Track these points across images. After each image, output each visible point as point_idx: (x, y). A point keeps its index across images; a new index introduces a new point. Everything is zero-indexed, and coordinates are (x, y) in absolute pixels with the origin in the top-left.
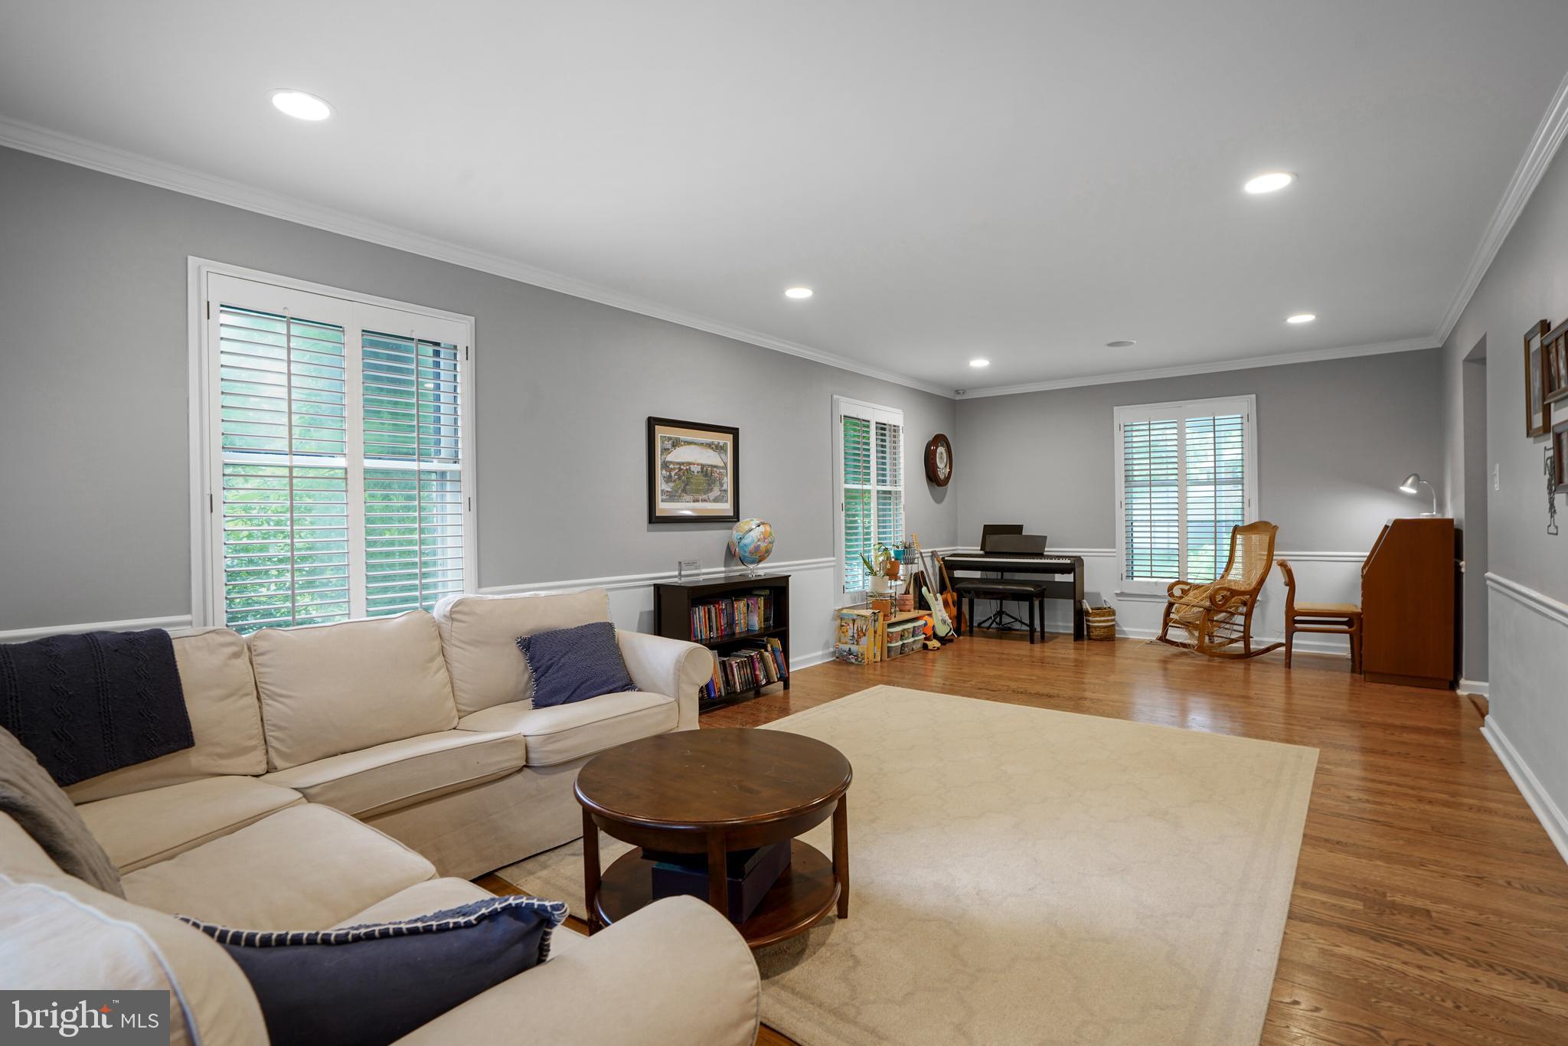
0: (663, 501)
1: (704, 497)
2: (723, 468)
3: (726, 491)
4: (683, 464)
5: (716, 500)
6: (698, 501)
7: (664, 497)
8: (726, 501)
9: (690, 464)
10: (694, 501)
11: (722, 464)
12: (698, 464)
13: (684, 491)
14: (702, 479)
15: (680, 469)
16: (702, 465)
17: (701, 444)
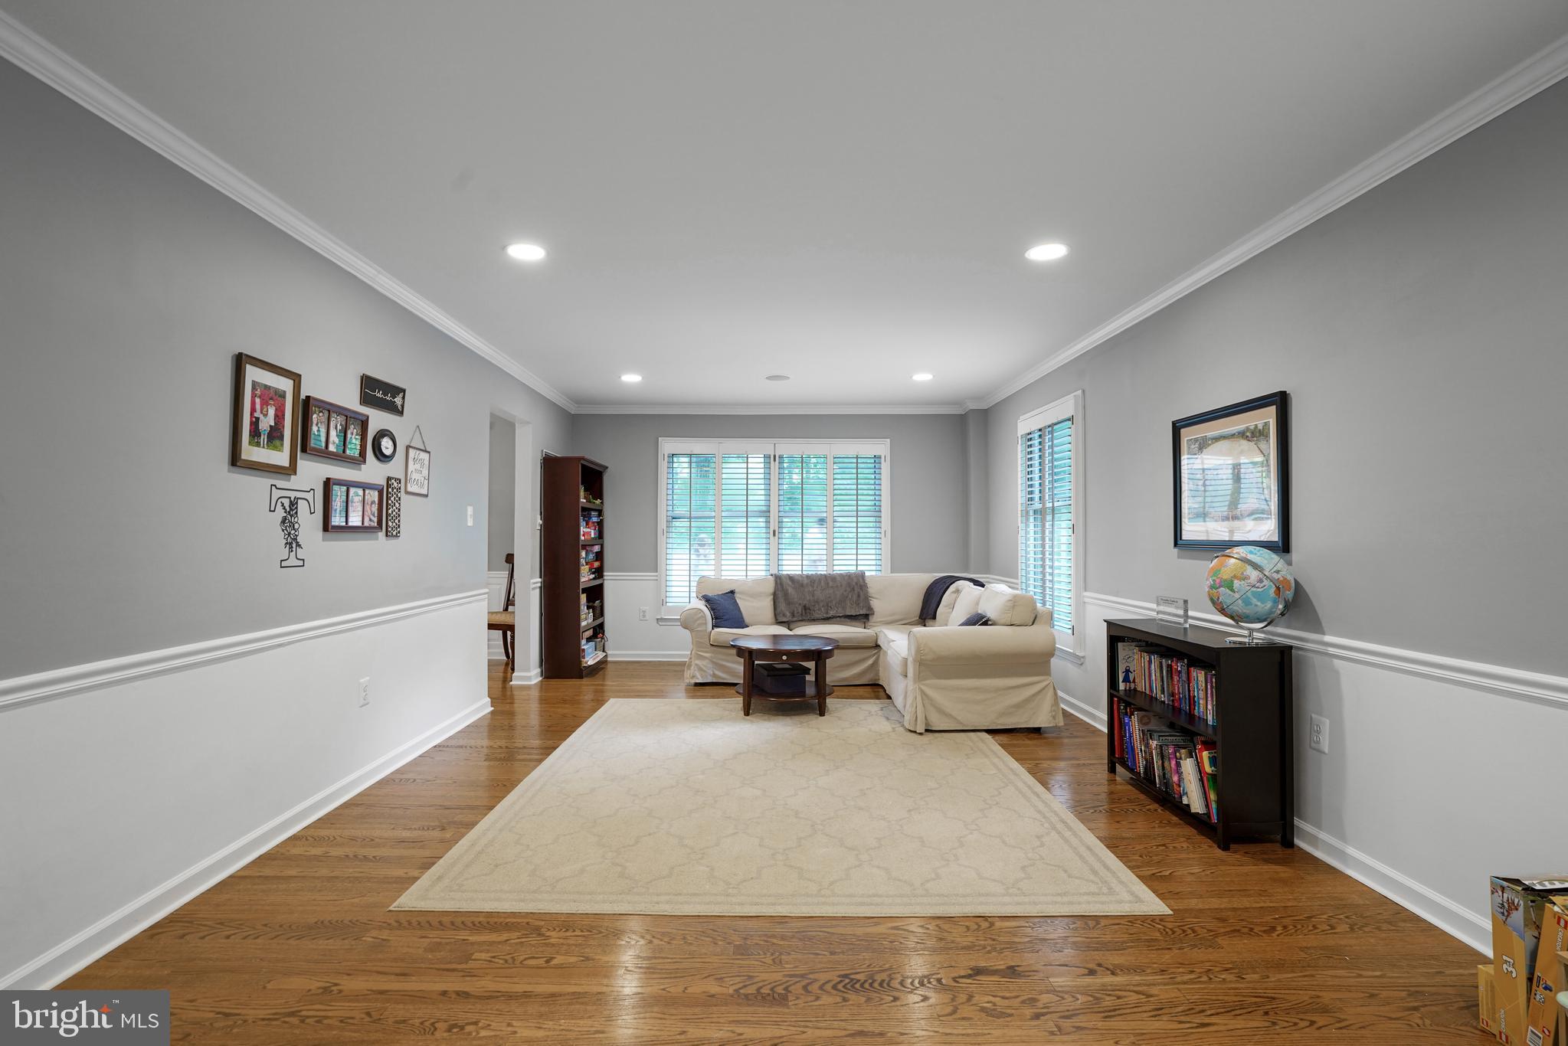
0: (1190, 520)
7: (1192, 516)
17: (1232, 436)
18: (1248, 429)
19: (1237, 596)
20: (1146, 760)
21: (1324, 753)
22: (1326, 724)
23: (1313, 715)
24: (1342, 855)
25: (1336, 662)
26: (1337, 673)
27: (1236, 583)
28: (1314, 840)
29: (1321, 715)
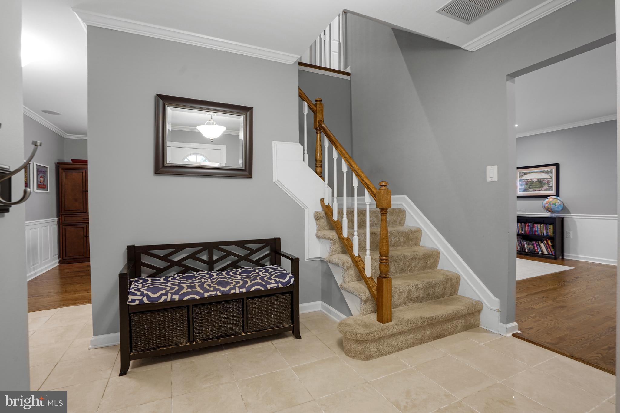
0: (519, 191)
1: (539, 189)
2: (550, 179)
3: (552, 187)
4: (529, 179)
5: (545, 190)
6: (536, 191)
7: (520, 190)
8: (552, 190)
9: (532, 179)
10: (534, 191)
11: (550, 177)
12: (536, 179)
13: (529, 188)
14: (538, 183)
15: (527, 181)
16: (538, 179)
17: (538, 172)
18: (544, 171)
19: (556, 206)
20: (520, 247)
21: (571, 238)
22: (571, 232)
23: (567, 231)
24: (578, 257)
25: (575, 219)
26: (575, 221)
27: (556, 204)
28: (568, 256)
29: (570, 230)
